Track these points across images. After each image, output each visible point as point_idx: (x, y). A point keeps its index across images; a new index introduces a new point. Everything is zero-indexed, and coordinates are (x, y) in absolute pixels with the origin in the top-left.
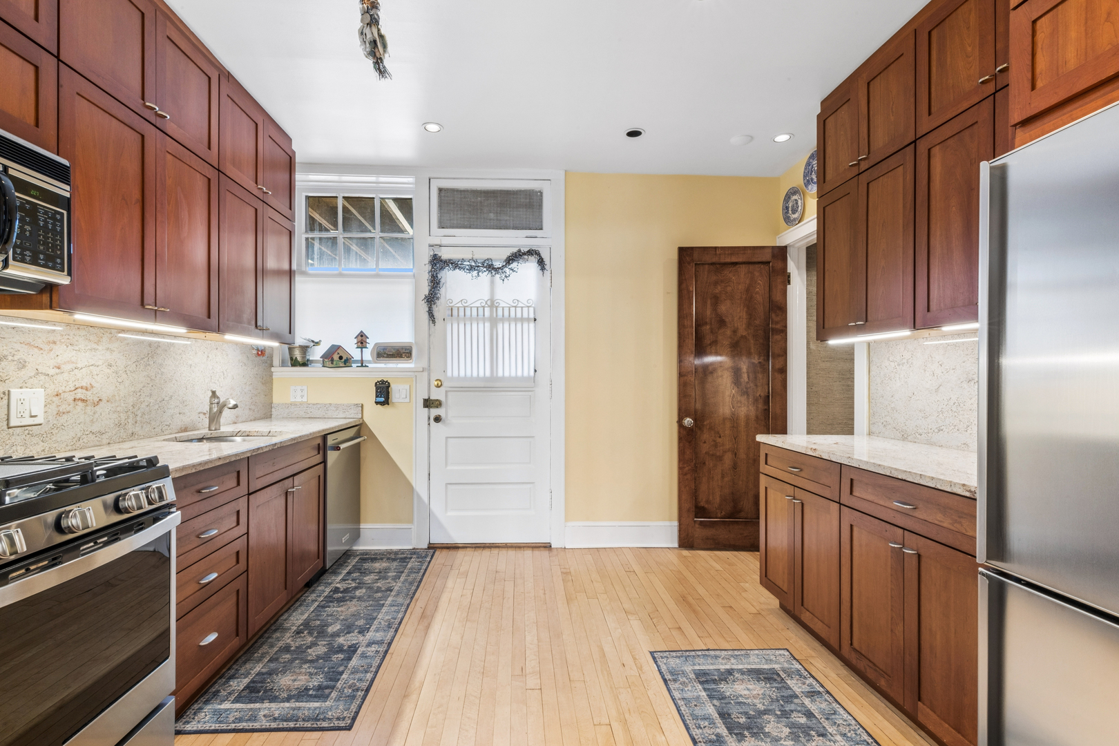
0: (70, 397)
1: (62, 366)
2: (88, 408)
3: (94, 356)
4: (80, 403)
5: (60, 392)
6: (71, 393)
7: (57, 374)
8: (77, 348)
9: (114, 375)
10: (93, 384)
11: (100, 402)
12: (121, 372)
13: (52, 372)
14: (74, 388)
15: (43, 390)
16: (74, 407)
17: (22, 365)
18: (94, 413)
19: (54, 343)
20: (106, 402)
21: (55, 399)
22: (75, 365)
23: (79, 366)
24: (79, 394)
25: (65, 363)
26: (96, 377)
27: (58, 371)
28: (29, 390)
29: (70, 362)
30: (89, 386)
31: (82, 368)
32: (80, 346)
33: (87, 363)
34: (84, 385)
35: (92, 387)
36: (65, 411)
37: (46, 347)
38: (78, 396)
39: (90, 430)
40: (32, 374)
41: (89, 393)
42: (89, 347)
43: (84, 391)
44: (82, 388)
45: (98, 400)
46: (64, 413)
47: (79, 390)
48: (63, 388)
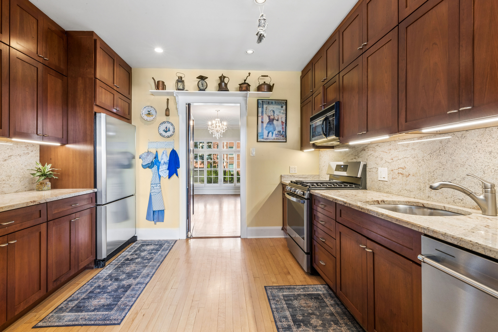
0: (397, 172)
1: (394, 159)
2: (404, 178)
3: (406, 153)
4: (400, 175)
5: (393, 169)
6: (397, 170)
7: (392, 162)
8: (399, 151)
9: (416, 162)
10: (406, 166)
11: (409, 176)
12: (420, 160)
13: (390, 161)
14: (398, 168)
15: (387, 168)
16: (398, 176)
17: (382, 159)
18: (407, 181)
19: (391, 149)
20: (412, 176)
21: (391, 172)
22: (398, 158)
23: (400, 158)
24: (400, 171)
25: (394, 157)
26: (407, 163)
27: (392, 161)
28: (383, 168)
29: (396, 157)
30: (404, 167)
31: (401, 159)
32: (400, 149)
33: (403, 157)
34: (402, 167)
35: (405, 168)
36: (395, 177)
37: (388, 152)
38: (400, 172)
39: (405, 188)
40: (384, 162)
41: (404, 171)
42: (404, 149)
43: (402, 170)
44: (401, 168)
45: (408, 174)
46: (394, 178)
47: (400, 169)
48: (394, 168)
